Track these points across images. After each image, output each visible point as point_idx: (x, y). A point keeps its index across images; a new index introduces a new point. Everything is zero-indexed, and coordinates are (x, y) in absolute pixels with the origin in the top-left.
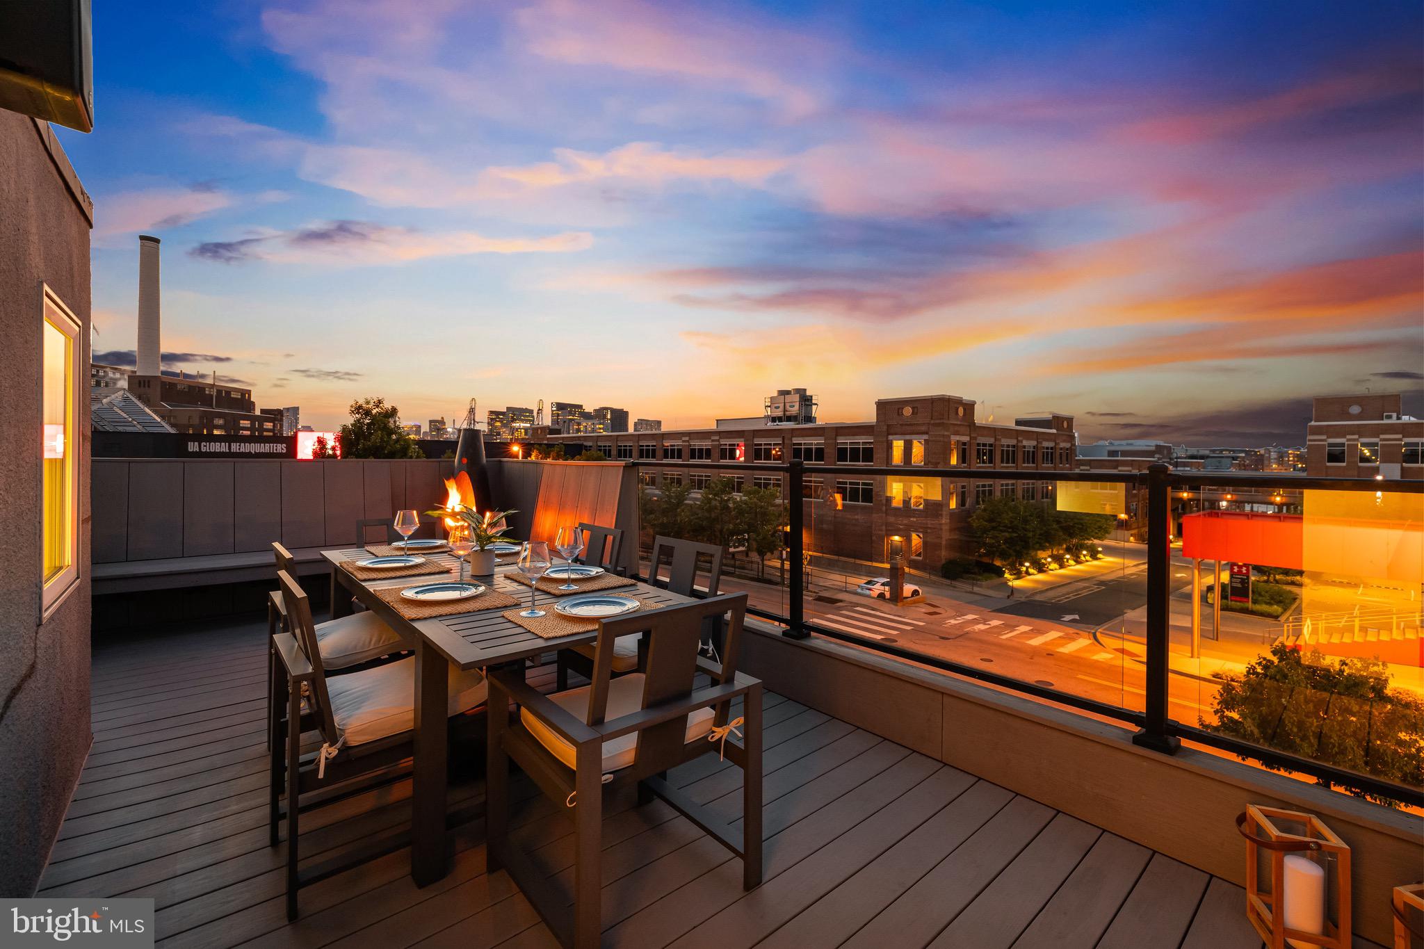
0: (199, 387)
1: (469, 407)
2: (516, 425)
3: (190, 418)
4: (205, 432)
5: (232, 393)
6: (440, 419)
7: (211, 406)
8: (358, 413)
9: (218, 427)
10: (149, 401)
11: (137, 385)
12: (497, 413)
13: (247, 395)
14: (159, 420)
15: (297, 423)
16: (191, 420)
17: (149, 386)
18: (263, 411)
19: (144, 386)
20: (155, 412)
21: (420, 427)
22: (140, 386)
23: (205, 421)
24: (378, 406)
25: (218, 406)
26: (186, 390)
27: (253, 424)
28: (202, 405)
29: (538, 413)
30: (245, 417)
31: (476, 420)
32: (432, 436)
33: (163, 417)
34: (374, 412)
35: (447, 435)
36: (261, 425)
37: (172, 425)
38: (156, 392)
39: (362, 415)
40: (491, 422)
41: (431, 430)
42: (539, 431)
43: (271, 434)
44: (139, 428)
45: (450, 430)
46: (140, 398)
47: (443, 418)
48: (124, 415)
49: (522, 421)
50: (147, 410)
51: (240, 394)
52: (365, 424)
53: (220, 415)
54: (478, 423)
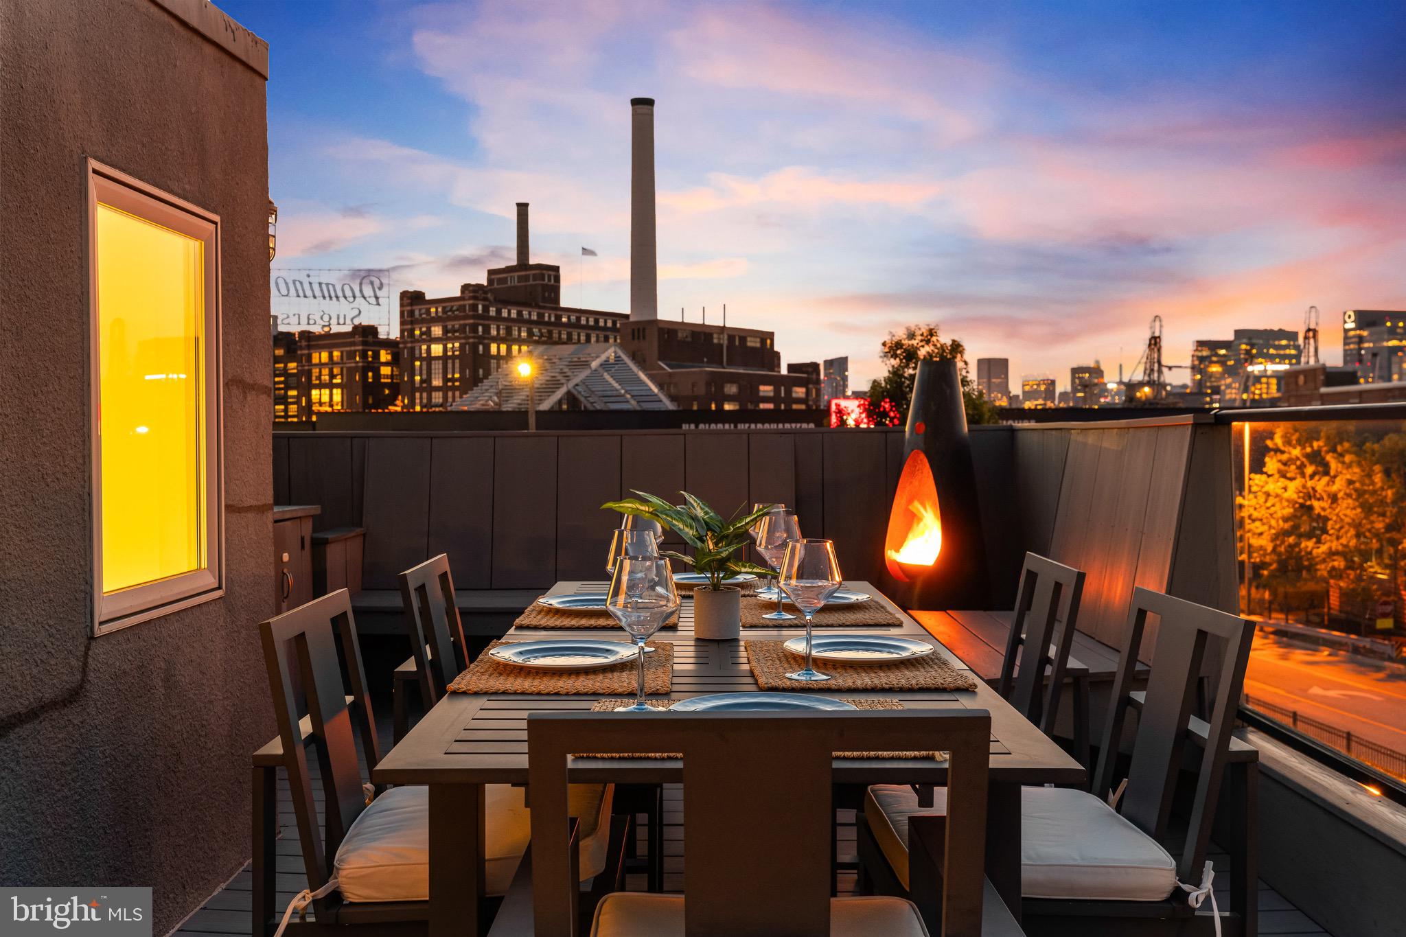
0: (705, 333)
1: (1148, 336)
2: (1255, 369)
3: (694, 385)
4: (713, 407)
5: (749, 339)
6: (1092, 365)
7: (721, 364)
8: (895, 356)
9: (730, 399)
10: (644, 361)
11: (631, 337)
12: (1213, 345)
13: (769, 341)
14: (656, 390)
15: (845, 386)
16: (695, 389)
17: (644, 338)
18: (791, 367)
19: (639, 338)
20: (651, 377)
21: (1053, 382)
22: (633, 338)
23: (713, 389)
24: (928, 342)
25: (731, 363)
26: (689, 339)
27: (777, 391)
28: (710, 363)
29: (1306, 338)
30: (766, 381)
31: (1164, 362)
32: (1076, 399)
33: (661, 386)
34: (922, 352)
35: (1106, 397)
36: (789, 392)
37: (673, 398)
38: (651, 346)
39: (901, 360)
40: (1199, 365)
41: (1075, 390)
42: (1301, 379)
43: (803, 407)
44: (633, 405)
45: (1112, 386)
46: (634, 357)
47: (1097, 362)
48: (616, 385)
49: (1271, 358)
50: (642, 376)
51: (758, 340)
52: (906, 378)
53: (732, 378)
54: (1170, 368)
